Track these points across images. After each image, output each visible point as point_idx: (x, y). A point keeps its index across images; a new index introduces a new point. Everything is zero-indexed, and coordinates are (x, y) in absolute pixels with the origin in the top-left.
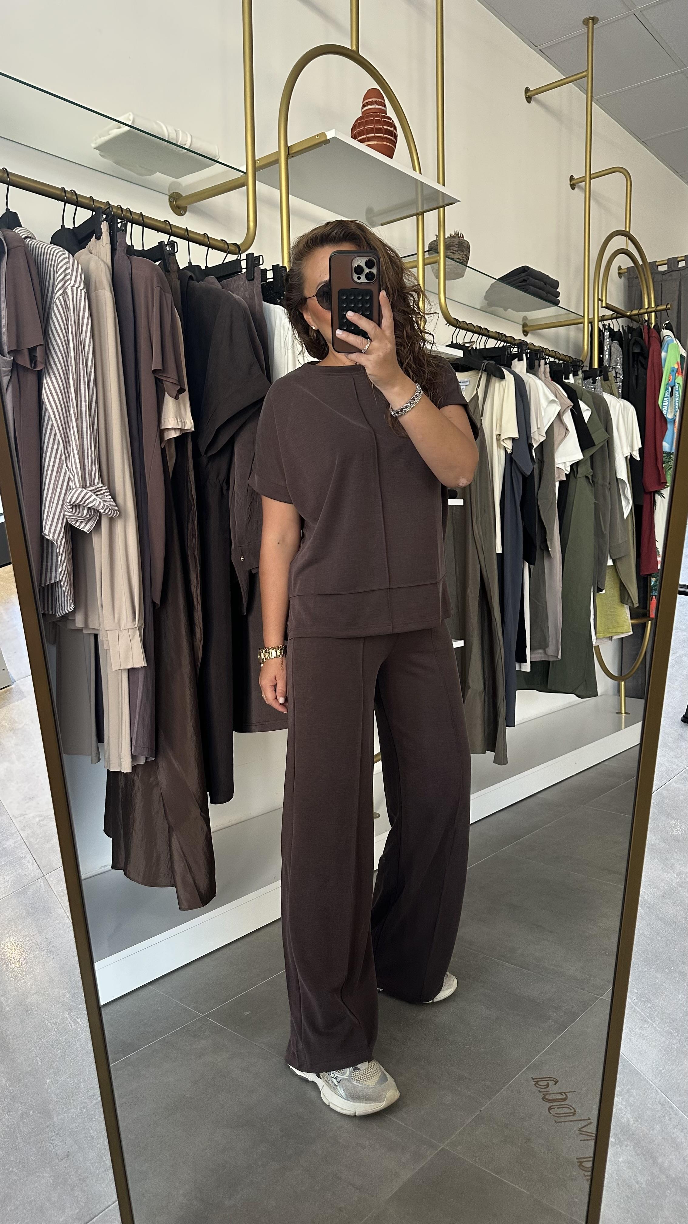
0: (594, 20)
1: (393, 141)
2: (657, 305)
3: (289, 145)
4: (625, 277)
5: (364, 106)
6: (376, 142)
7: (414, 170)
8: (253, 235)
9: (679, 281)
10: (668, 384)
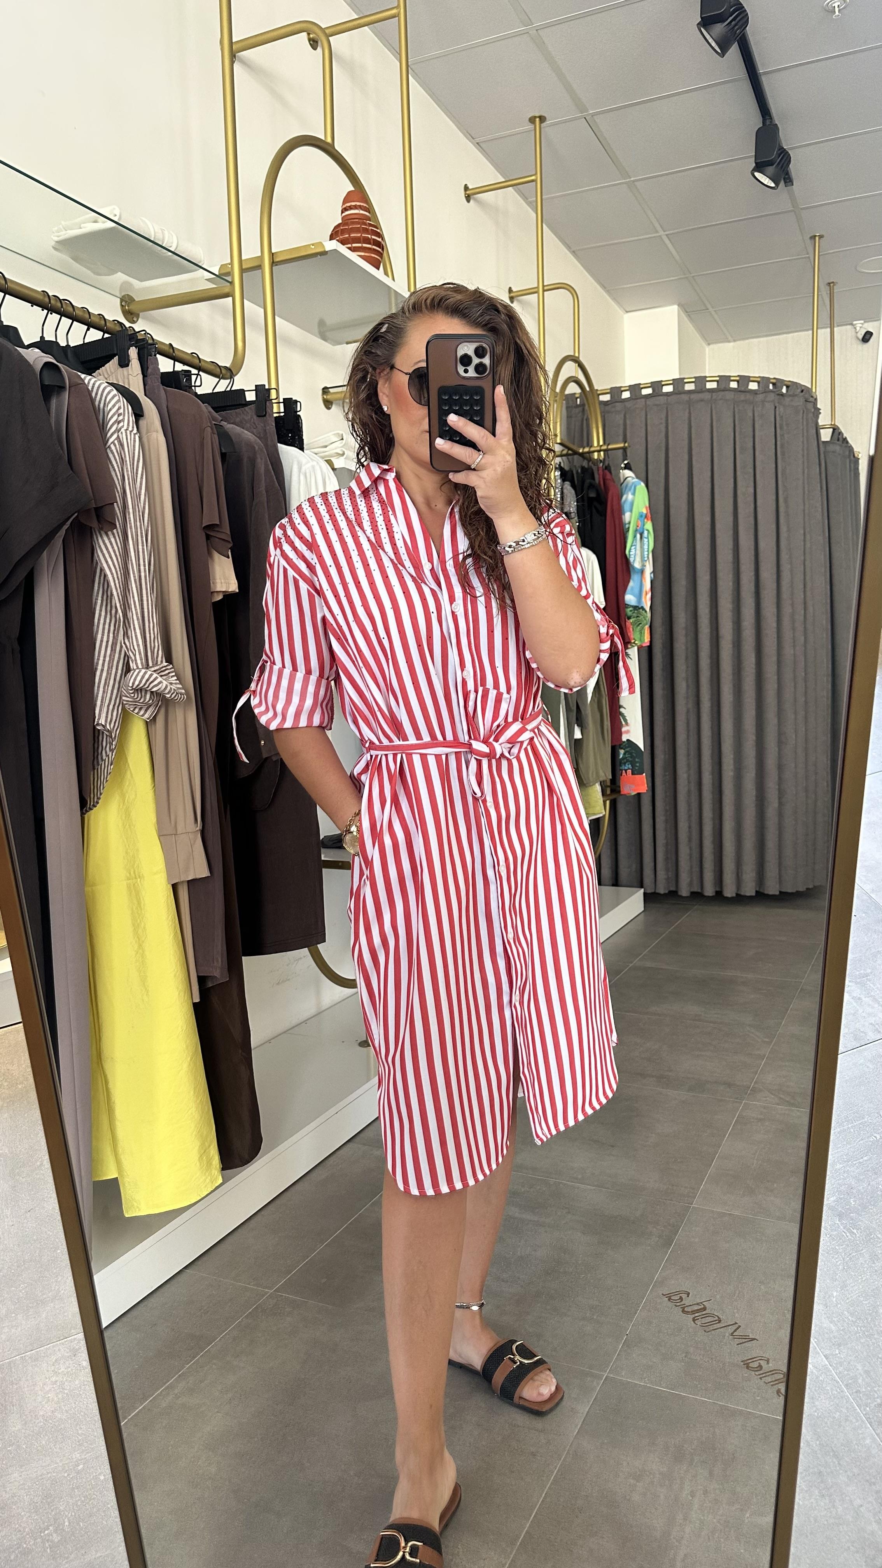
0: (542, 119)
1: (379, 251)
3: (273, 251)
5: (344, 209)
6: (362, 254)
8: (242, 357)
9: (623, 413)
10: (636, 530)
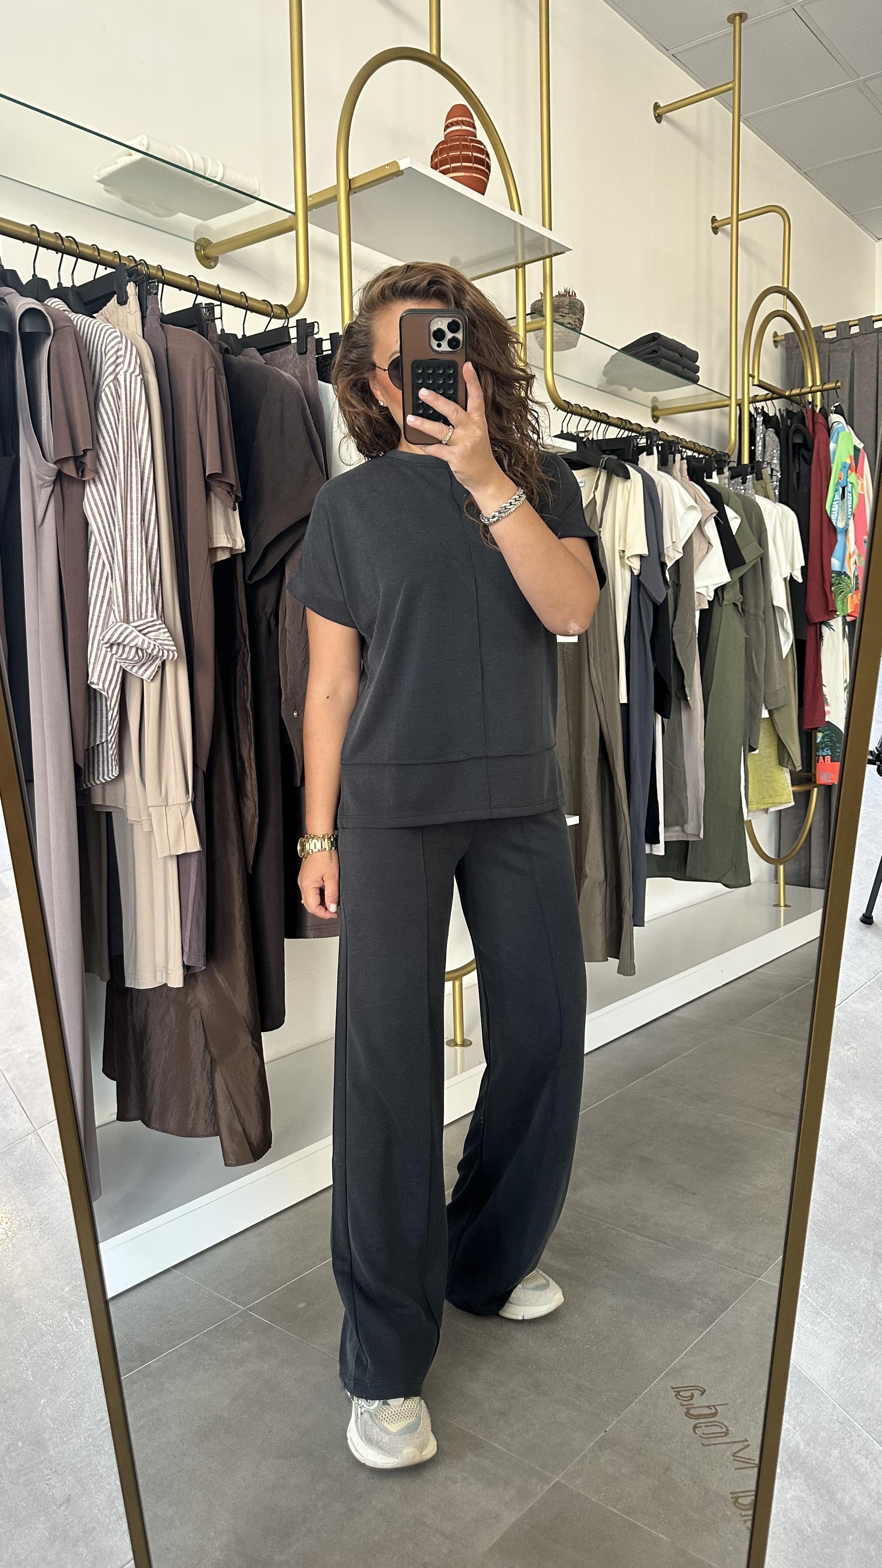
0: (743, 16)
1: (485, 172)
2: (823, 383)
3: (351, 177)
4: (782, 346)
5: (447, 127)
6: (462, 174)
7: (511, 209)
8: (305, 294)
9: (851, 351)
10: (838, 483)
